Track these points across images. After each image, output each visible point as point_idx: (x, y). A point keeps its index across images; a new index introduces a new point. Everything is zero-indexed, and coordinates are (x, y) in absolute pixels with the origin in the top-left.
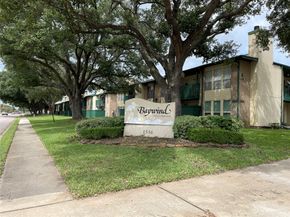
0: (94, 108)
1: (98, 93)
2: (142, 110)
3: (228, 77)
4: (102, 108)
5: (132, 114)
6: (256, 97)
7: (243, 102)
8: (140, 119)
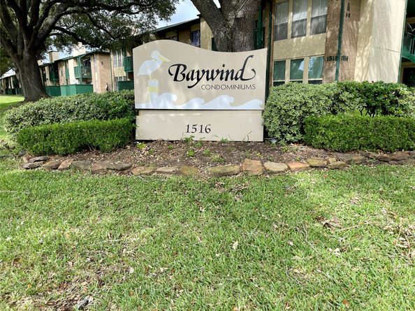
0: (73, 80)
1: (75, 53)
2: (180, 73)
3: (320, 12)
4: (87, 81)
5: (155, 83)
6: (368, 49)
7: (346, 59)
8: (176, 97)
